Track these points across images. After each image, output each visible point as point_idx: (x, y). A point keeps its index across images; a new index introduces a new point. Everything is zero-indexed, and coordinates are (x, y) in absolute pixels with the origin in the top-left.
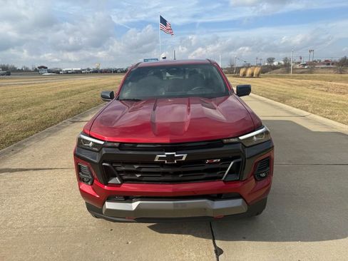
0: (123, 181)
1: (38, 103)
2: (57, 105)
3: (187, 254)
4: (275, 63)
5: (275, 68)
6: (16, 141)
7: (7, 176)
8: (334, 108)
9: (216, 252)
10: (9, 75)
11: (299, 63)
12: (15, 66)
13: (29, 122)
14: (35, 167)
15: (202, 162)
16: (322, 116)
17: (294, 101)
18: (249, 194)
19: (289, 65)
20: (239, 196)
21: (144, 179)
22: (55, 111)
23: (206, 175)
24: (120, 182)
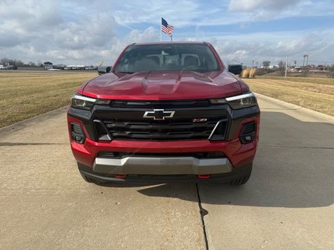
0: (113, 138)
1: (41, 92)
2: (59, 93)
3: (173, 214)
4: (271, 67)
5: (270, 71)
6: (17, 121)
7: (6, 149)
8: (324, 104)
9: (201, 212)
10: (16, 69)
11: (293, 67)
12: (22, 62)
13: (31, 105)
14: (34, 142)
15: (189, 121)
16: (313, 110)
17: (286, 97)
18: (234, 155)
19: (284, 69)
20: (224, 156)
21: (133, 136)
22: (57, 98)
23: (192, 134)
24: (110, 139)
